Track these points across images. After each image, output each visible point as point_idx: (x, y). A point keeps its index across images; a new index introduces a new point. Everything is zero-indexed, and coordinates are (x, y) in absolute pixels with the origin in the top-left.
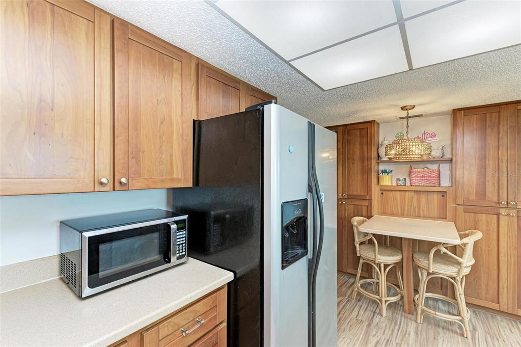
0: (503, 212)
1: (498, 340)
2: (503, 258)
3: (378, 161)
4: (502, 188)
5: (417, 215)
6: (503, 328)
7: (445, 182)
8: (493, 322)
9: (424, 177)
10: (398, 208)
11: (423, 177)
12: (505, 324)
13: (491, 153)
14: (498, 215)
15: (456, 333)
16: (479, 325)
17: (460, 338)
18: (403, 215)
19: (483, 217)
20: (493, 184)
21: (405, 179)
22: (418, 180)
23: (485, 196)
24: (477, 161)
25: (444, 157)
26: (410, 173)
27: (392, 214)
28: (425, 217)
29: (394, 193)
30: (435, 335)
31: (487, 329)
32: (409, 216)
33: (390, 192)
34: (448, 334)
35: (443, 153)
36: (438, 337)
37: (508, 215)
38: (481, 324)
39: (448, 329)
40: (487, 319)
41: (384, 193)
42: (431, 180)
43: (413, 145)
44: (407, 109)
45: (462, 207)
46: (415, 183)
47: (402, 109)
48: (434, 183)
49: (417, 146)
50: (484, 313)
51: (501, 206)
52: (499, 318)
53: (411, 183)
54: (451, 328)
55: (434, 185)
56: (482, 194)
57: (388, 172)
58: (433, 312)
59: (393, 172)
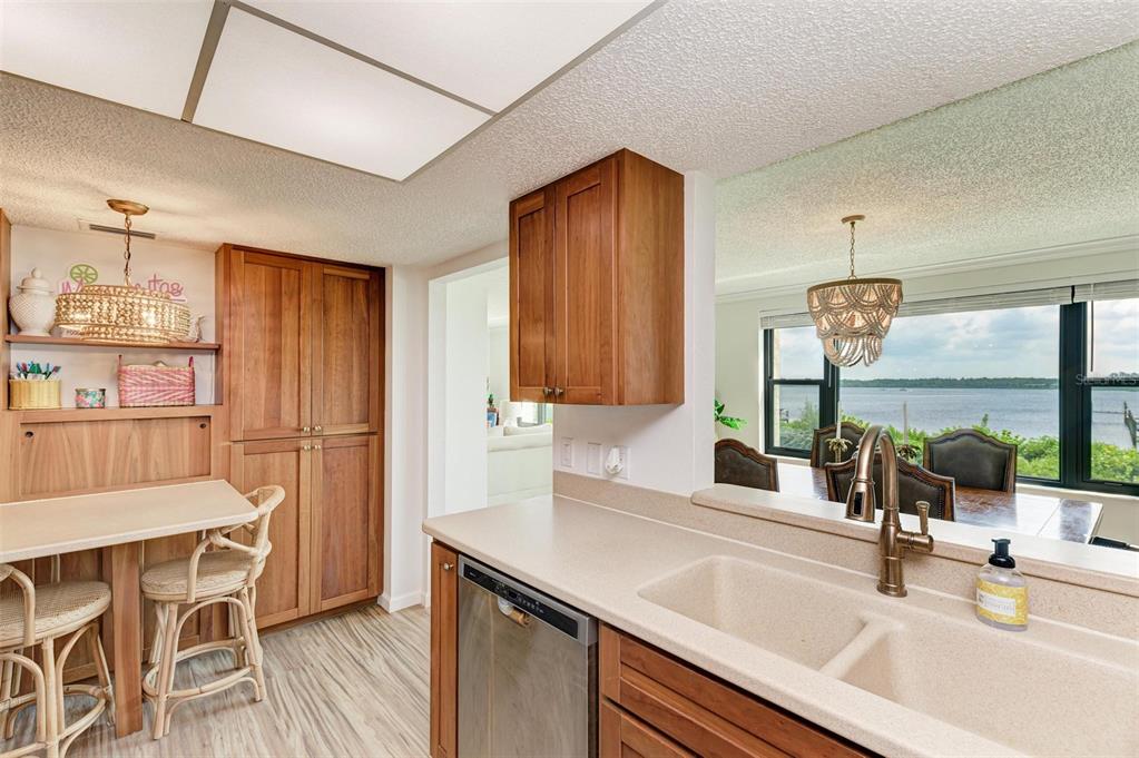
0: (305, 444)
1: (304, 669)
2: (304, 525)
3: (8, 337)
4: (305, 404)
5: (139, 476)
6: (305, 645)
7: (206, 396)
8: (291, 644)
9: (158, 385)
10: (84, 471)
11: (154, 384)
12: (307, 637)
13: (289, 341)
14: (298, 451)
15: (242, 704)
16: (274, 662)
17: (249, 709)
18: (100, 486)
19: (275, 460)
20: (292, 396)
21: (104, 390)
22: (142, 391)
23: (279, 419)
24: (267, 353)
25: (201, 342)
26: (119, 375)
27: (66, 490)
28: (160, 481)
29: (71, 429)
30: (202, 740)
31: (285, 662)
32: (117, 485)
33: (59, 429)
34: (227, 717)
35: (200, 332)
36: (209, 737)
37: (313, 448)
38: (276, 659)
39: (225, 708)
40: (282, 644)
41: (37, 432)
42: (175, 391)
43: (149, 306)
44: (125, 211)
45: (241, 445)
46: (133, 401)
47: (112, 204)
48: (183, 399)
49: (160, 310)
50: (275, 637)
51: (303, 434)
52: (296, 631)
53: (121, 401)
54: (228, 702)
55: (181, 403)
56: (275, 416)
57: (44, 370)
58: (197, 690)
59: (61, 370)
